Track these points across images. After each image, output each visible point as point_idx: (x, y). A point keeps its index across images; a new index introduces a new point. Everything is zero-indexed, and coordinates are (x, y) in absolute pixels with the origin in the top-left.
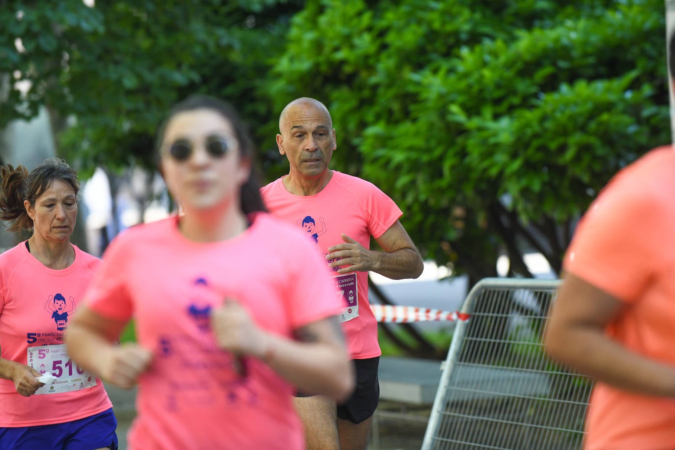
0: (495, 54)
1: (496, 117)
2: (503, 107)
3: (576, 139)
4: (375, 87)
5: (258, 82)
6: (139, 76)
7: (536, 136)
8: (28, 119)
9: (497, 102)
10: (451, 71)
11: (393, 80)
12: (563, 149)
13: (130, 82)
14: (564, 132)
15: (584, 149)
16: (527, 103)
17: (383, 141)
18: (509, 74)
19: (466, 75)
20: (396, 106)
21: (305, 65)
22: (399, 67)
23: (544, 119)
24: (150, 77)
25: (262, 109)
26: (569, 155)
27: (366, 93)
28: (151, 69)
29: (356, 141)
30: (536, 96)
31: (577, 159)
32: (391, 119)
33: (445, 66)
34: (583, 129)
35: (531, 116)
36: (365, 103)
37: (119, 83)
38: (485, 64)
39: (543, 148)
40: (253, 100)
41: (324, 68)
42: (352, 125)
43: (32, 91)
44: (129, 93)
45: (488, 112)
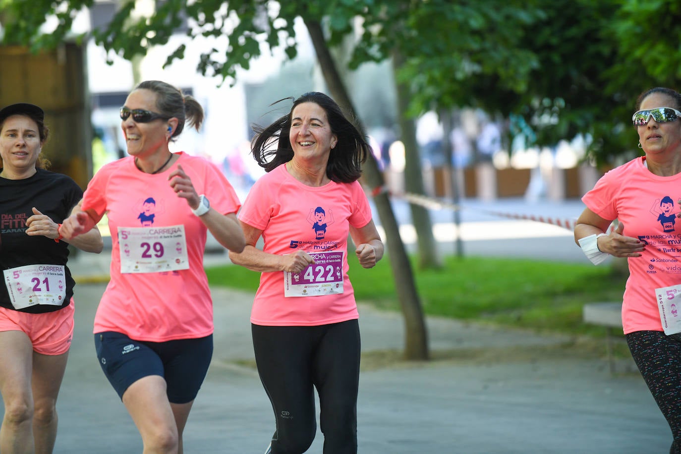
5: (603, 22)
6: (485, 16)
8: (378, 61)
13: (476, 22)
24: (496, 17)
25: (606, 50)
28: (498, 9)
37: (466, 23)
40: (597, 41)
43: (382, 33)
44: (475, 33)
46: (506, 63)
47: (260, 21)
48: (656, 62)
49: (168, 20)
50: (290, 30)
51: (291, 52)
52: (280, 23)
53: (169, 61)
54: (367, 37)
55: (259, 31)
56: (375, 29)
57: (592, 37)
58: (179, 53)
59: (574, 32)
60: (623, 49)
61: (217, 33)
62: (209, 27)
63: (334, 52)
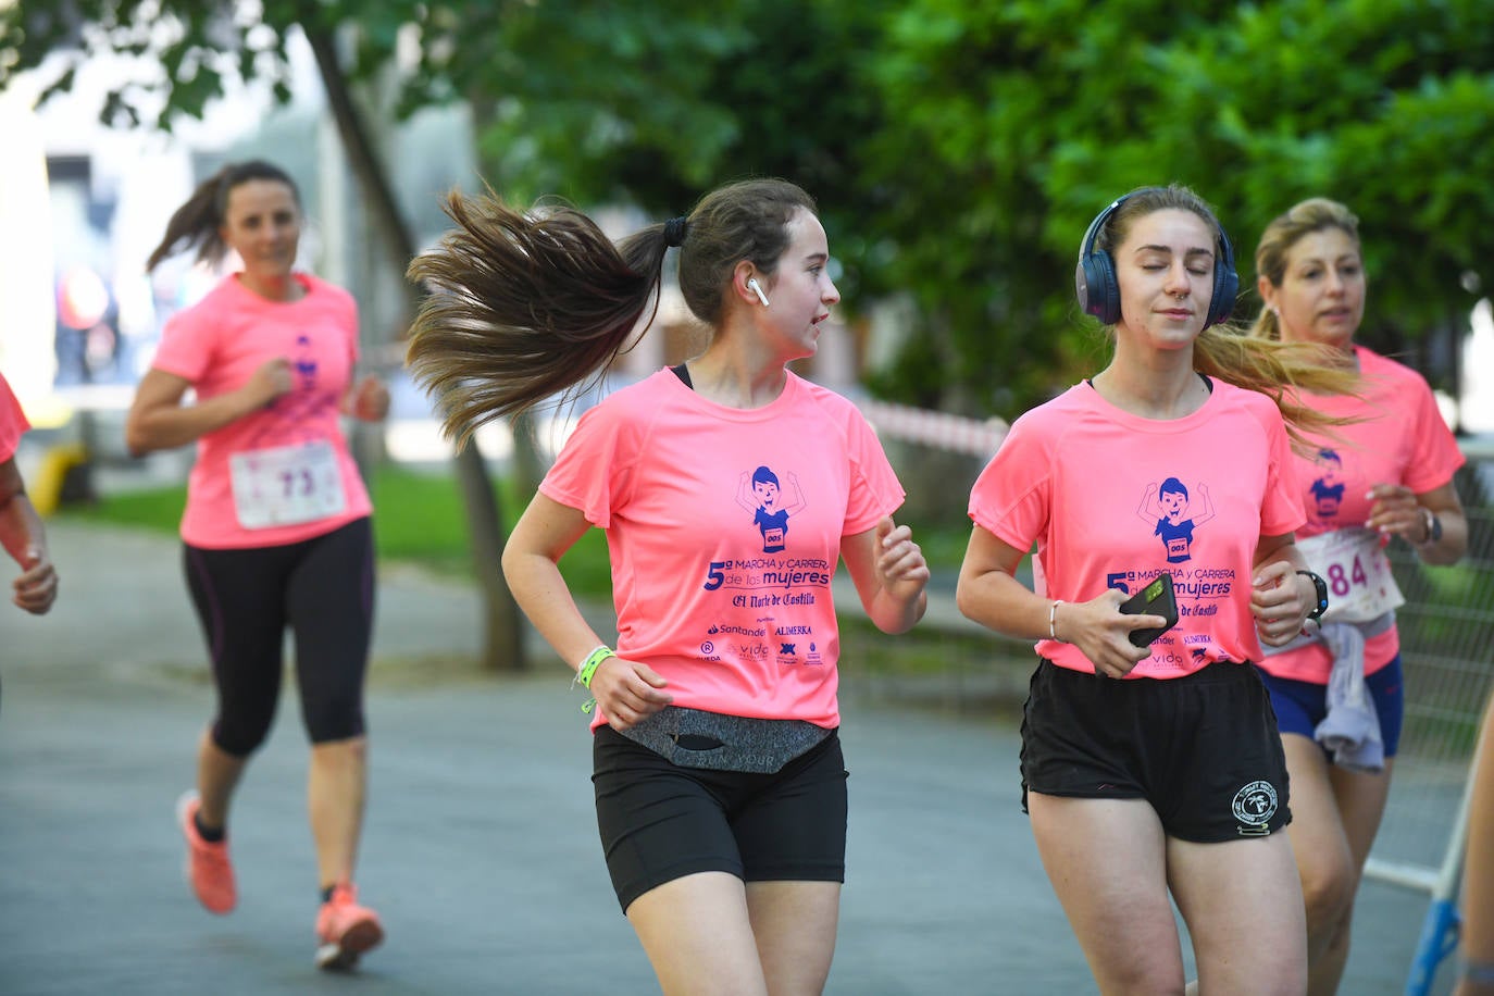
0: (1303, 20)
1: (1303, 134)
2: (1315, 118)
3: (1448, 183)
4: (1075, 77)
7: (1375, 174)
9: (1304, 108)
10: (1222, 48)
11: (1110, 60)
12: (1423, 199)
14: (1426, 168)
15: (1465, 202)
16: (1361, 111)
17: (1089, 174)
18: (1328, 58)
19: (1248, 58)
20: (1114, 112)
21: (946, 29)
22: (1123, 39)
23: (1390, 143)
25: (860, 106)
26: (1435, 212)
27: (1059, 86)
29: (1036, 171)
30: (1379, 99)
31: (1450, 219)
32: (1103, 132)
33: (1207, 37)
34: (1463, 162)
35: (1365, 136)
36: (1059, 103)
38: (1281, 37)
39: (1387, 199)
41: (985, 38)
42: (1031, 141)
44: (626, 64)
45: (1287, 125)
46: (678, 127)
47: (220, 31)
48: (949, 133)
49: (41, 24)
50: (280, 51)
51: (282, 93)
52: (261, 37)
53: (45, 96)
54: (426, 66)
55: (220, 49)
56: (442, 50)
57: (838, 81)
58: (65, 83)
59: (806, 72)
60: (893, 105)
61: (138, 49)
62: (123, 36)
63: (360, 93)
